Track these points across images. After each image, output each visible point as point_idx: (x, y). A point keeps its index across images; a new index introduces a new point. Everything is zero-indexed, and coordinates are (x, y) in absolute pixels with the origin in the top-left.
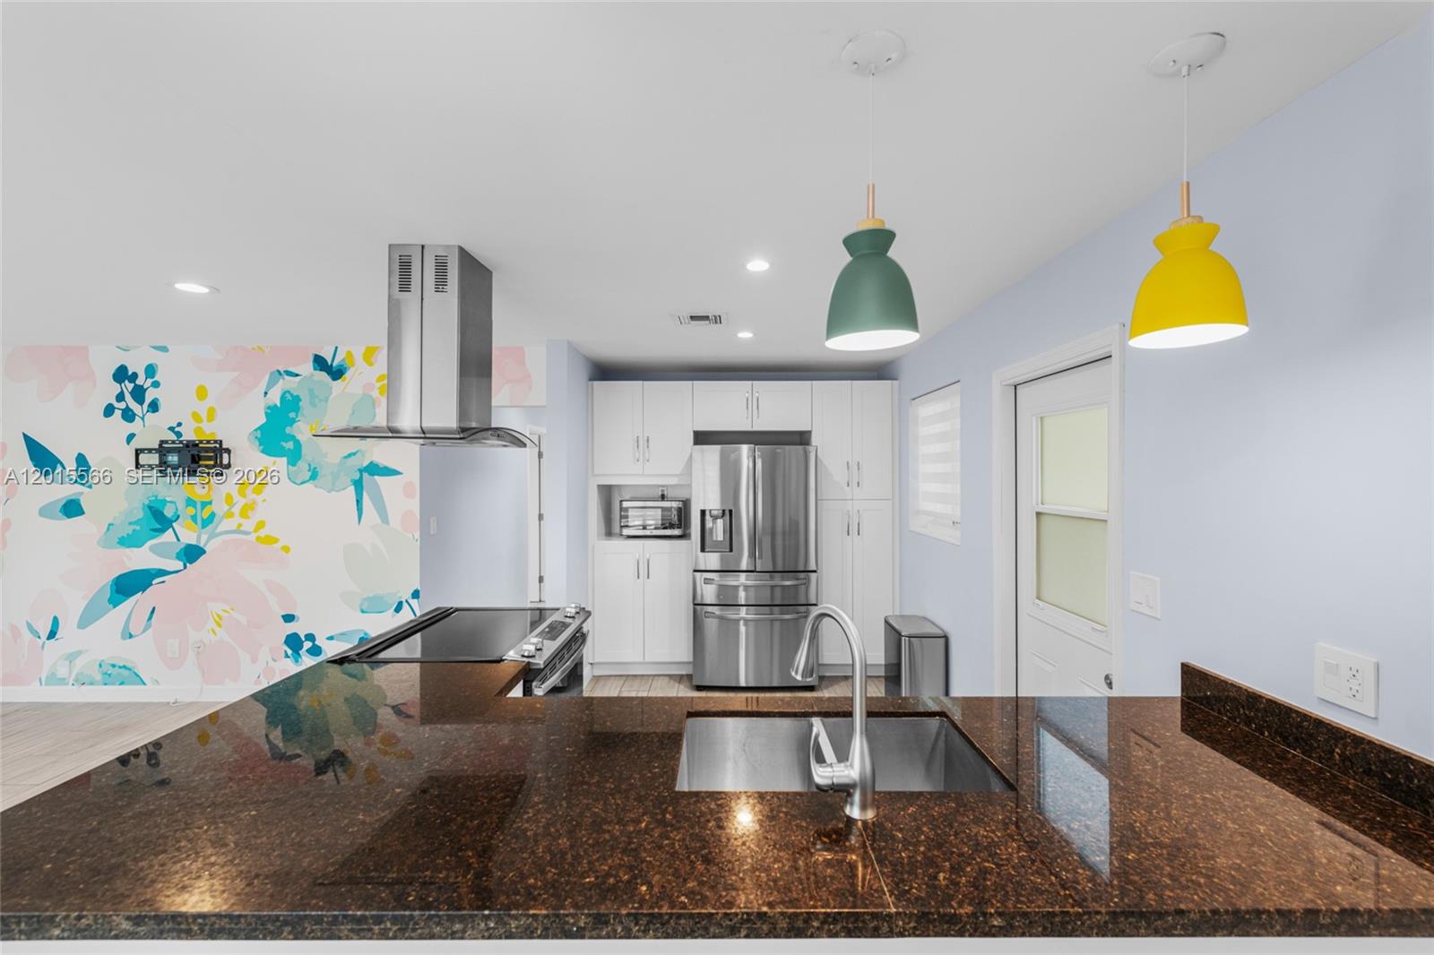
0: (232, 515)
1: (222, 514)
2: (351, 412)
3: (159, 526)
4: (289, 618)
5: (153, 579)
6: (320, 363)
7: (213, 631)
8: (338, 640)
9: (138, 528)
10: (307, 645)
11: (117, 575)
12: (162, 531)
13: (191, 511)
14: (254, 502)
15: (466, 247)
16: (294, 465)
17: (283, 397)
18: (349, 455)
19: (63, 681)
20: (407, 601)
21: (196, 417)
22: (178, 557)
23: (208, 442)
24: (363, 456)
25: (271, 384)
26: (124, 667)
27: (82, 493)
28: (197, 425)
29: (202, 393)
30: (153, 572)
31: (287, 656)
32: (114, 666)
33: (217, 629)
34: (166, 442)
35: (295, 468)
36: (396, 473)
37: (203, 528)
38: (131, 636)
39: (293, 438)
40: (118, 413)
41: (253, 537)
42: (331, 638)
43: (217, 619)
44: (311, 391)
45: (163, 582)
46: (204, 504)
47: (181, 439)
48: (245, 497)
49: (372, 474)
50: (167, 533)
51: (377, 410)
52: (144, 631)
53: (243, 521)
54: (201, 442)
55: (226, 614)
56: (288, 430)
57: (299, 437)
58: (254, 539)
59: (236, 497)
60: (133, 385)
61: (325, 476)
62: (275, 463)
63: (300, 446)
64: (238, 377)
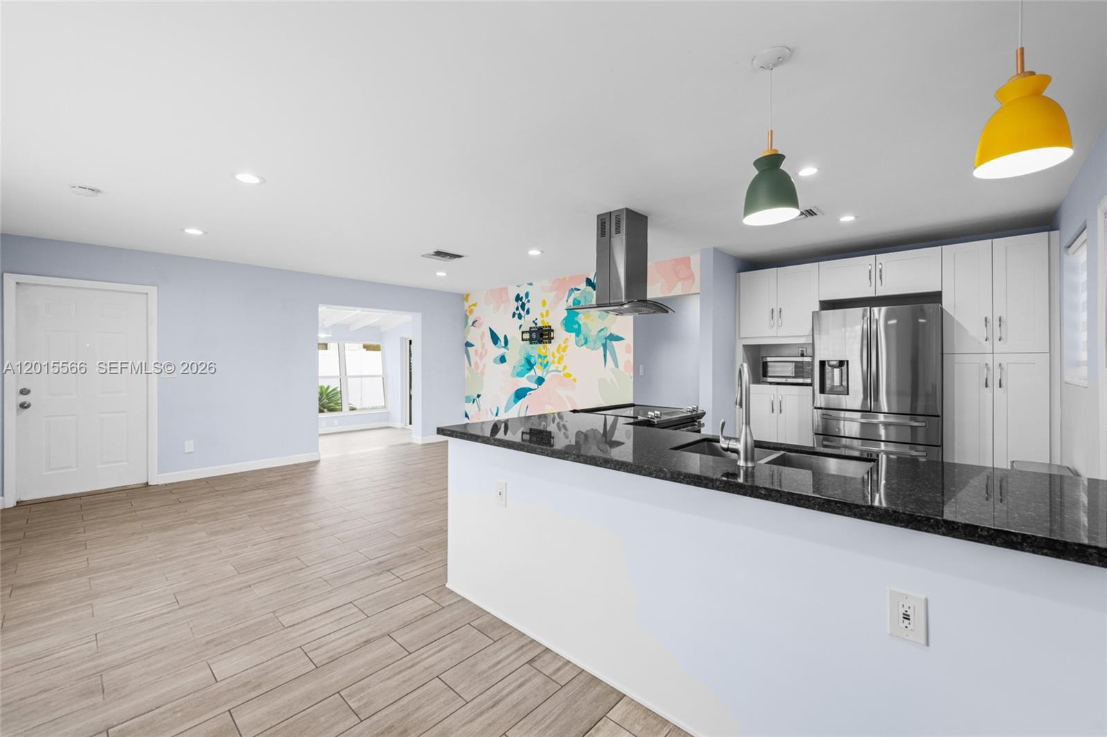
0: (555, 362)
1: (551, 362)
3: (529, 368)
5: (528, 392)
6: (589, 282)
9: (523, 368)
11: (516, 390)
12: (530, 370)
13: (540, 360)
14: (563, 356)
15: (629, 208)
16: (578, 337)
17: (574, 302)
18: (601, 330)
21: (542, 315)
22: (536, 383)
23: (546, 327)
24: (607, 330)
25: (569, 296)
27: (506, 353)
28: (542, 319)
29: (544, 303)
30: (528, 389)
34: (532, 328)
36: (621, 339)
37: (544, 369)
39: (578, 323)
40: (517, 315)
41: (562, 373)
44: (585, 297)
45: (531, 394)
46: (545, 357)
47: (537, 326)
48: (559, 353)
49: (611, 340)
50: (532, 371)
53: (559, 365)
54: (544, 327)
56: (576, 319)
57: (580, 322)
58: (562, 375)
59: (556, 353)
60: (521, 302)
61: (591, 342)
62: (570, 336)
63: (581, 326)
64: (557, 294)
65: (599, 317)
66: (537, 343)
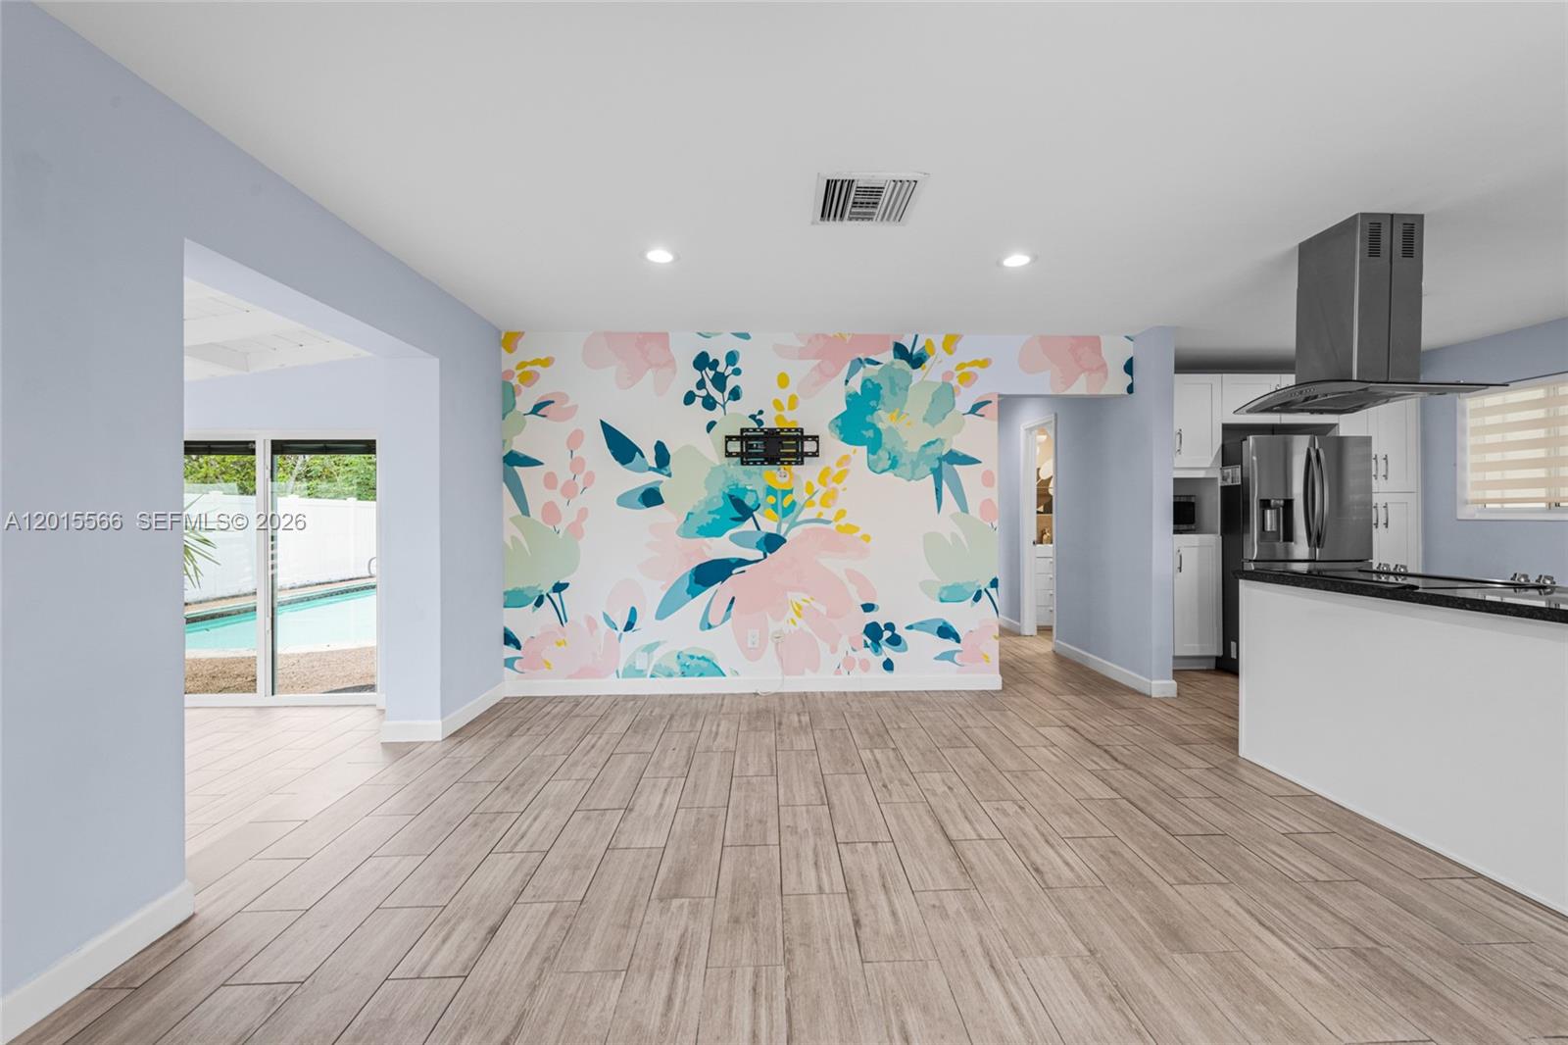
0: (813, 504)
1: (802, 503)
2: (930, 400)
3: (739, 515)
4: (868, 608)
5: (733, 569)
6: (900, 351)
7: (792, 620)
8: (917, 629)
9: (718, 517)
10: (887, 634)
11: (696, 565)
12: (743, 519)
13: (771, 500)
14: (835, 490)
16: (874, 453)
17: (863, 386)
18: (929, 444)
19: (640, 673)
20: (986, 590)
21: (777, 404)
22: (758, 547)
23: (789, 430)
24: (943, 444)
25: (852, 372)
26: (703, 658)
27: (661, 482)
28: (778, 413)
29: (783, 381)
30: (734, 561)
31: (866, 646)
32: (692, 657)
33: (796, 619)
34: (747, 430)
35: (875, 457)
36: (974, 461)
37: (783, 517)
38: (710, 627)
39: (873, 426)
40: (698, 401)
41: (832, 526)
42: (910, 627)
43: (797, 609)
44: (891, 379)
45: (744, 571)
46: (786, 493)
47: (762, 427)
48: (825, 486)
49: (952, 463)
50: (747, 522)
51: (956, 399)
52: (723, 622)
53: (824, 510)
54: (782, 430)
55: (805, 604)
56: (868, 419)
57: (880, 426)
58: (834, 528)
59: (817, 486)
60: (713, 372)
61: (905, 464)
62: (855, 451)
63: (881, 434)
64: (819, 365)
65: (925, 420)
66: (762, 463)
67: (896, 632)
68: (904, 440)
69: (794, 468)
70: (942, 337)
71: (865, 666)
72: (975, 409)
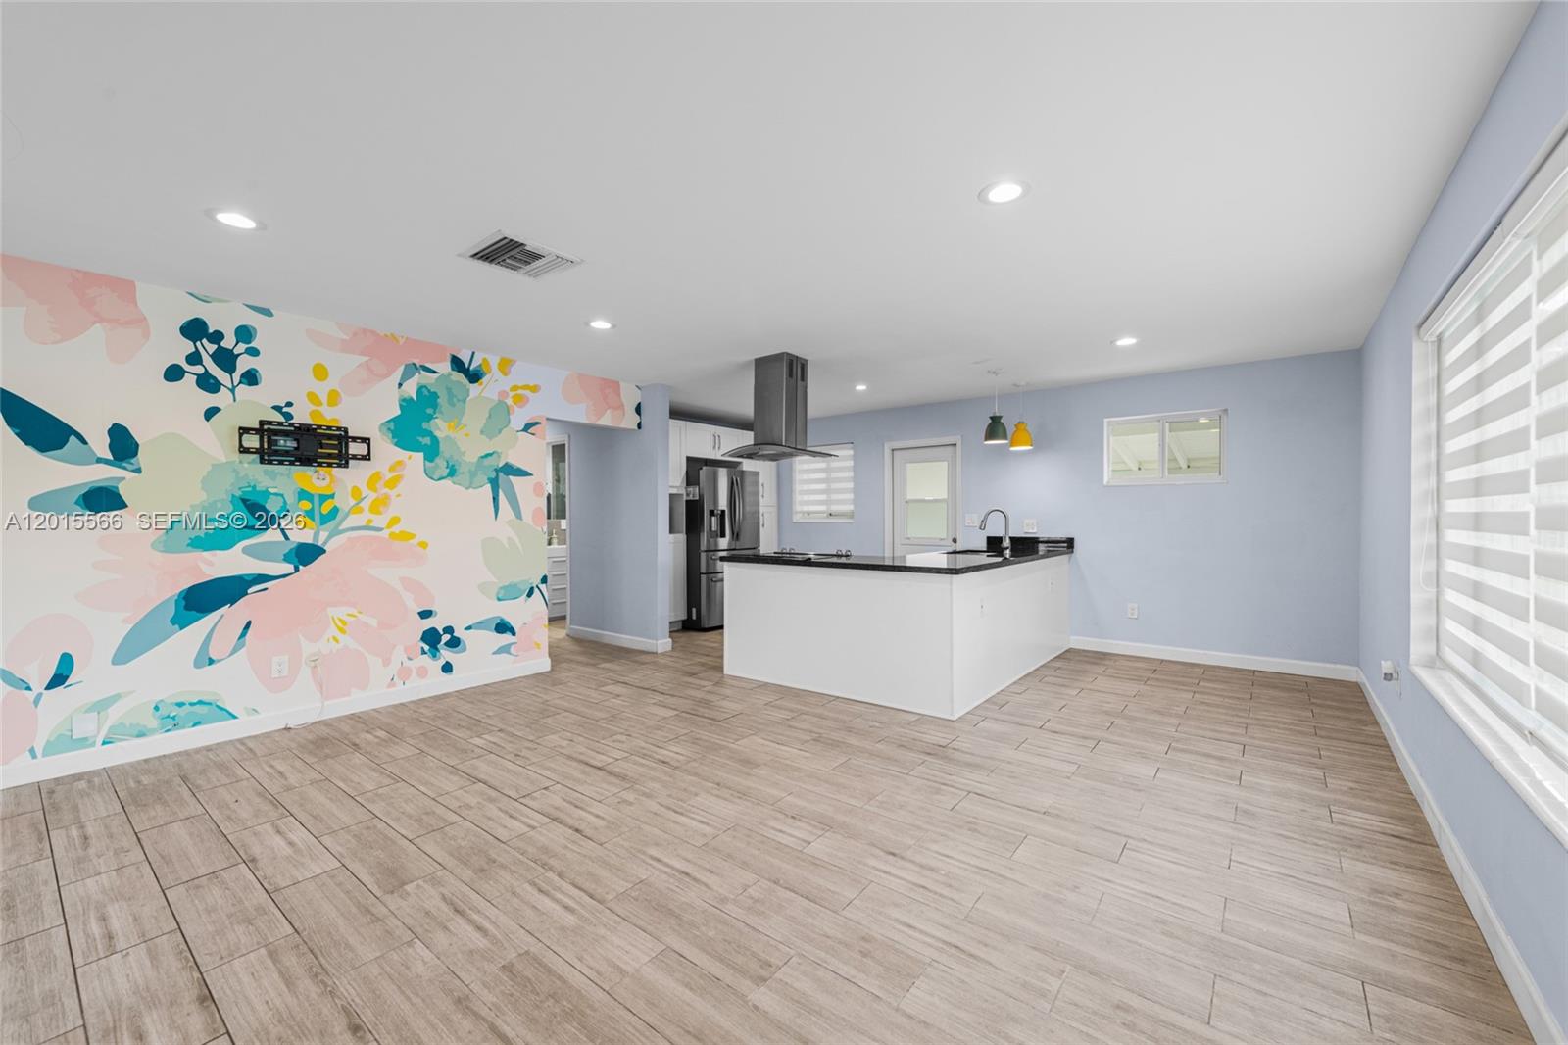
0: (361, 510)
1: (347, 510)
2: (487, 415)
4: (426, 614)
5: (250, 587)
6: (457, 363)
7: (334, 638)
8: (476, 629)
10: (446, 638)
11: (187, 586)
13: (306, 505)
14: (388, 497)
16: (432, 461)
17: (419, 392)
18: (486, 455)
19: (84, 742)
20: (537, 587)
21: (312, 397)
22: (287, 559)
23: (329, 428)
24: (499, 457)
25: (406, 376)
26: (200, 702)
27: (122, 479)
28: (314, 408)
29: (320, 372)
30: (249, 578)
31: (424, 652)
32: (180, 705)
33: (340, 636)
34: (270, 423)
35: (433, 464)
36: (527, 474)
37: (322, 524)
38: (211, 661)
39: (430, 434)
40: (189, 381)
41: (385, 534)
42: (469, 628)
43: (340, 625)
44: (449, 390)
45: (266, 589)
46: (324, 498)
47: (291, 421)
48: (376, 491)
49: (507, 474)
50: (270, 531)
51: (511, 417)
52: (235, 651)
53: (373, 517)
54: (320, 427)
55: (353, 618)
56: (425, 426)
57: (437, 434)
58: (387, 537)
59: (365, 491)
60: (216, 346)
61: (463, 473)
62: (410, 458)
63: (438, 442)
64: (367, 361)
65: (482, 432)
66: (292, 463)
67: (455, 635)
68: (462, 449)
69: (336, 471)
70: (498, 360)
71: (423, 672)
72: (527, 427)
